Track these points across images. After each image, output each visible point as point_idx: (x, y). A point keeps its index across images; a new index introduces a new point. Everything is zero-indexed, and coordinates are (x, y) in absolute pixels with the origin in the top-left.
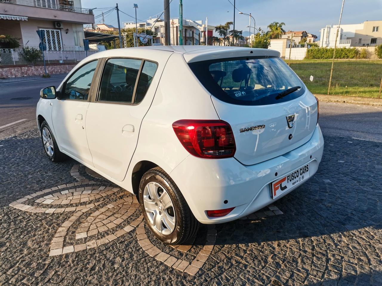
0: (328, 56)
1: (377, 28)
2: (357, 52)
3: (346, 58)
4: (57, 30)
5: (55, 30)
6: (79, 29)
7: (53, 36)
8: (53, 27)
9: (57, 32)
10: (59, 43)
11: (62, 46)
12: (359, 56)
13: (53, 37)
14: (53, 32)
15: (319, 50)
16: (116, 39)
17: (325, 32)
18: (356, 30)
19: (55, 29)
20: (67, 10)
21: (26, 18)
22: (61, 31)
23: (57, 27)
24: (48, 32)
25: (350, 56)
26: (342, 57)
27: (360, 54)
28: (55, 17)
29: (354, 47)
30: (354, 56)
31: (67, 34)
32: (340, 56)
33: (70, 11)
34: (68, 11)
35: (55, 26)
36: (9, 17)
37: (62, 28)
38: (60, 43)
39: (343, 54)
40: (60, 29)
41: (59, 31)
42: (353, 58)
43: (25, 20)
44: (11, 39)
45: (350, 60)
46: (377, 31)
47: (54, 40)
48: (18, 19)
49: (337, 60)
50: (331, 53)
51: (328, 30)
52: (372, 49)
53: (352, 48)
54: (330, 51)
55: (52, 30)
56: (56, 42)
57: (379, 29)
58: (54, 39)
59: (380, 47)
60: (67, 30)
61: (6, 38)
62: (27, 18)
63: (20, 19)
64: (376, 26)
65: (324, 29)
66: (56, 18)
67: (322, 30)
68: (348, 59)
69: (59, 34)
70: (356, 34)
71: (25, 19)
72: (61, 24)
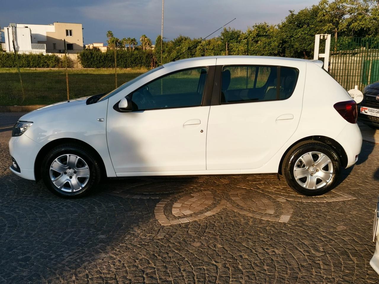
0: (23, 64)
1: (71, 31)
2: (58, 60)
3: (46, 68)
12: (62, 65)
15: (9, 57)
17: (9, 32)
18: (47, 32)
25: (51, 65)
26: (41, 65)
27: (62, 62)
29: (53, 54)
30: (55, 65)
32: (38, 65)
39: (42, 62)
42: (54, 67)
45: (51, 70)
46: (71, 35)
49: (36, 70)
50: (26, 61)
51: (13, 29)
52: (73, 57)
53: (50, 54)
54: (24, 58)
57: (73, 33)
59: (82, 55)
64: (69, 29)
65: (8, 29)
67: (6, 29)
68: (48, 69)
70: (48, 37)
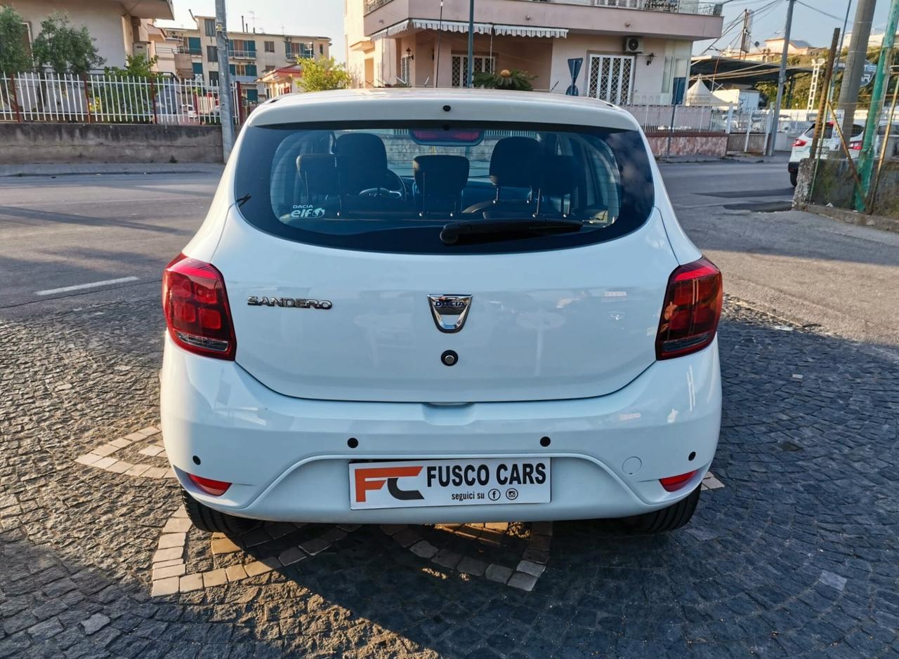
4: (628, 57)
5: (623, 58)
6: (680, 52)
7: (616, 71)
8: (619, 49)
9: (628, 63)
10: (625, 87)
11: (629, 94)
13: (616, 73)
14: (617, 62)
16: (796, 76)
19: (624, 53)
20: (661, 9)
21: (564, 33)
22: (636, 59)
23: (628, 49)
24: (607, 61)
28: (628, 26)
31: (648, 64)
33: (669, 11)
34: (664, 12)
35: (624, 48)
36: (531, 32)
37: (640, 53)
38: (627, 87)
40: (635, 54)
41: (632, 58)
43: (561, 37)
44: (517, 78)
47: (615, 81)
48: (548, 36)
55: (617, 57)
56: (620, 84)
58: (615, 78)
60: (652, 55)
61: (511, 75)
62: (567, 31)
63: (553, 34)
66: (630, 30)
69: (630, 65)
71: (562, 35)
72: (639, 43)
